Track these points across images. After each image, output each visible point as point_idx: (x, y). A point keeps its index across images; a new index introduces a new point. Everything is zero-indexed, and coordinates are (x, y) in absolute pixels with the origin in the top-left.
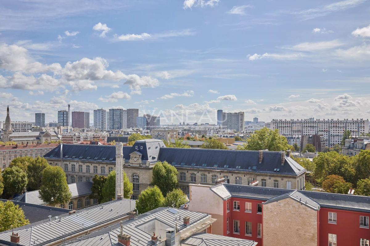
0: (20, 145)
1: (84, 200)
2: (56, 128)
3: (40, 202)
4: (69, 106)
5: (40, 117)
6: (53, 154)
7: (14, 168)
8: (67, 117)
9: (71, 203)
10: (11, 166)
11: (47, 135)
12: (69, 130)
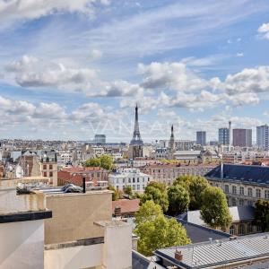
0: (182, 163)
1: (246, 226)
2: (217, 147)
3: (201, 223)
4: (230, 123)
5: (201, 135)
6: (214, 174)
7: (178, 187)
8: (228, 135)
9: (232, 227)
10: (175, 184)
11: (208, 154)
12: (230, 149)
